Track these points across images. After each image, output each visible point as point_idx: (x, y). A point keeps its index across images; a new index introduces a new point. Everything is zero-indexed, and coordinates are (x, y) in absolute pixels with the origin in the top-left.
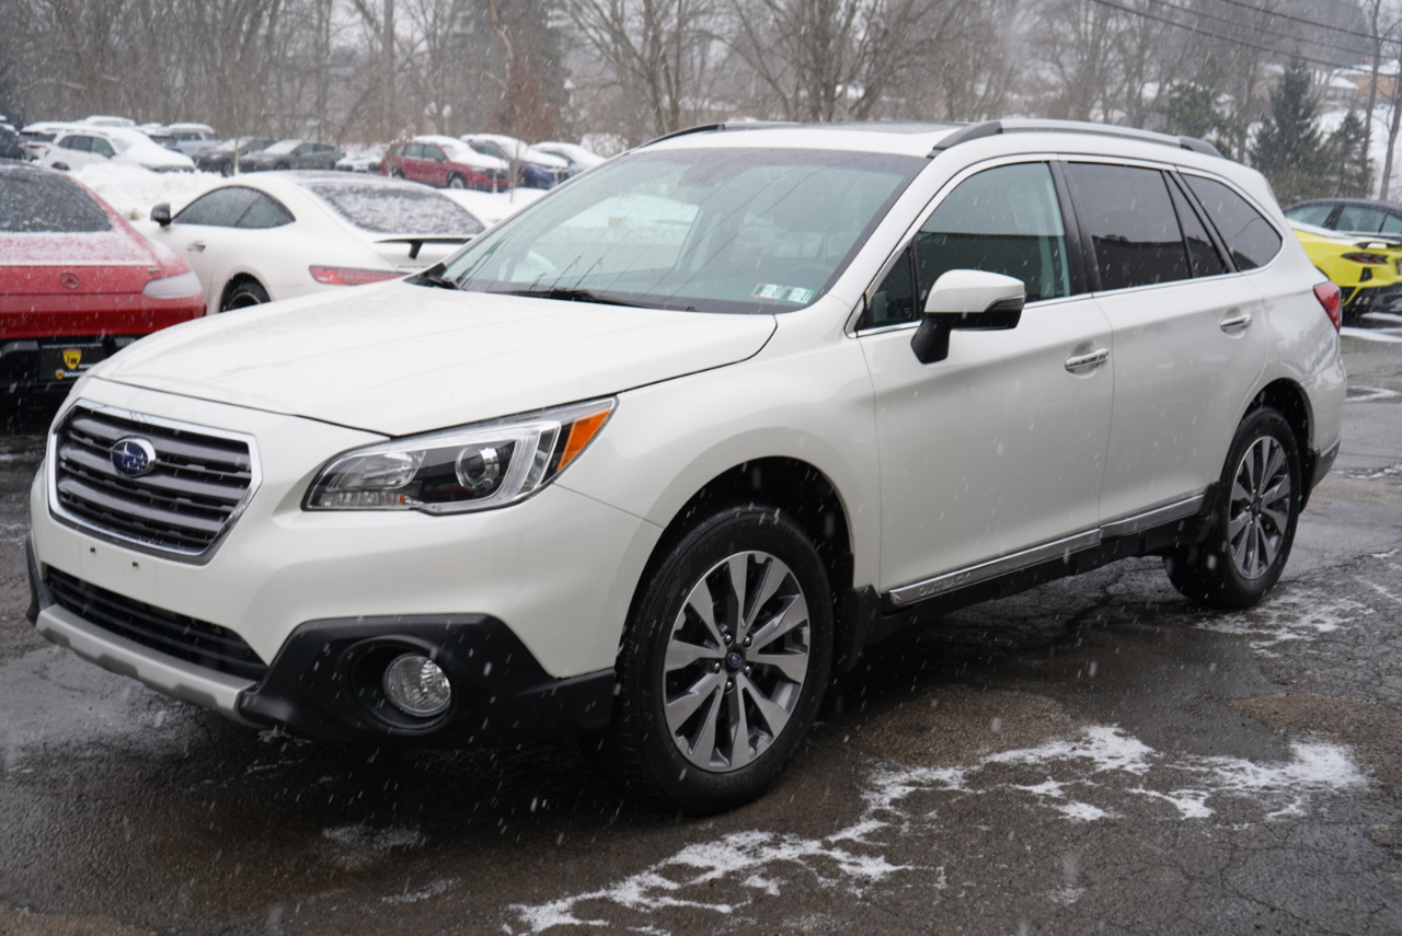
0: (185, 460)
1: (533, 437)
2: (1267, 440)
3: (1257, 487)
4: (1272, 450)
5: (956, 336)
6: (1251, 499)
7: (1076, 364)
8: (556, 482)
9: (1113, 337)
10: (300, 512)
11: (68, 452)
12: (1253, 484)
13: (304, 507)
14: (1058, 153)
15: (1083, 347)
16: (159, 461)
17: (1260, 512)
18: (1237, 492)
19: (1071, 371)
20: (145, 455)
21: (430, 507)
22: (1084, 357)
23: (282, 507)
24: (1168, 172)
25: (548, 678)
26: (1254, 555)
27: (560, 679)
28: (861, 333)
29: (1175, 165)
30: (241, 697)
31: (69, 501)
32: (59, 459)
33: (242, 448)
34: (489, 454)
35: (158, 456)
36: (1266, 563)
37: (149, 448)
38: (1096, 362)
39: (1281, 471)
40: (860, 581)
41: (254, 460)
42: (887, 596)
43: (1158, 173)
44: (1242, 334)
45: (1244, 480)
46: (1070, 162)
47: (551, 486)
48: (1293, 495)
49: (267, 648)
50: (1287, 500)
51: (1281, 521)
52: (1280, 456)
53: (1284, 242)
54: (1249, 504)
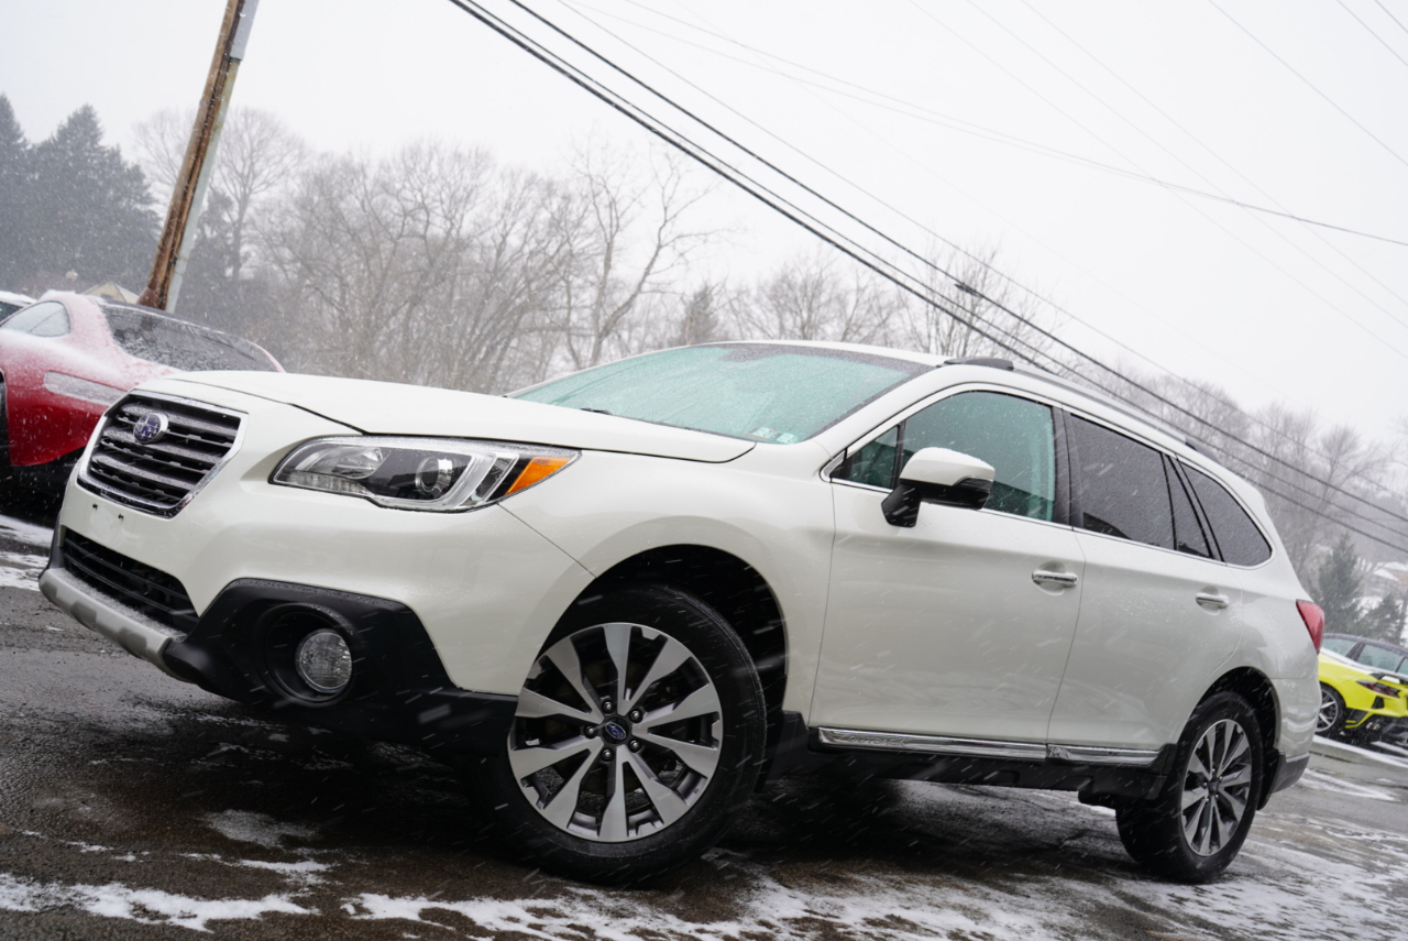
0: (188, 430)
1: (489, 459)
2: (1230, 724)
3: (1216, 767)
4: (1236, 737)
5: (927, 509)
6: (1210, 777)
7: (1046, 577)
8: (501, 503)
9: (1085, 568)
10: (266, 483)
11: (110, 433)
12: (1212, 764)
13: (271, 481)
14: (1063, 403)
15: (1053, 565)
16: (169, 432)
17: (1218, 793)
18: (1195, 765)
19: (1037, 582)
20: (159, 426)
21: (380, 498)
22: (1055, 577)
23: (251, 475)
24: (1168, 457)
25: (449, 684)
26: (1207, 833)
27: (461, 689)
28: (834, 480)
29: (1176, 454)
30: (169, 643)
31: (96, 469)
32: (102, 436)
33: (234, 423)
34: (445, 466)
35: (169, 428)
36: (1218, 844)
37: (164, 421)
38: (1067, 584)
39: (1243, 758)
40: (789, 705)
41: (240, 435)
42: (814, 732)
43: (1159, 455)
44: (1217, 613)
45: (1203, 754)
46: (1072, 414)
47: (495, 506)
48: (1253, 784)
49: (202, 599)
50: (1247, 790)
51: (1238, 809)
52: (1243, 745)
53: (1273, 553)
54: (1206, 780)
